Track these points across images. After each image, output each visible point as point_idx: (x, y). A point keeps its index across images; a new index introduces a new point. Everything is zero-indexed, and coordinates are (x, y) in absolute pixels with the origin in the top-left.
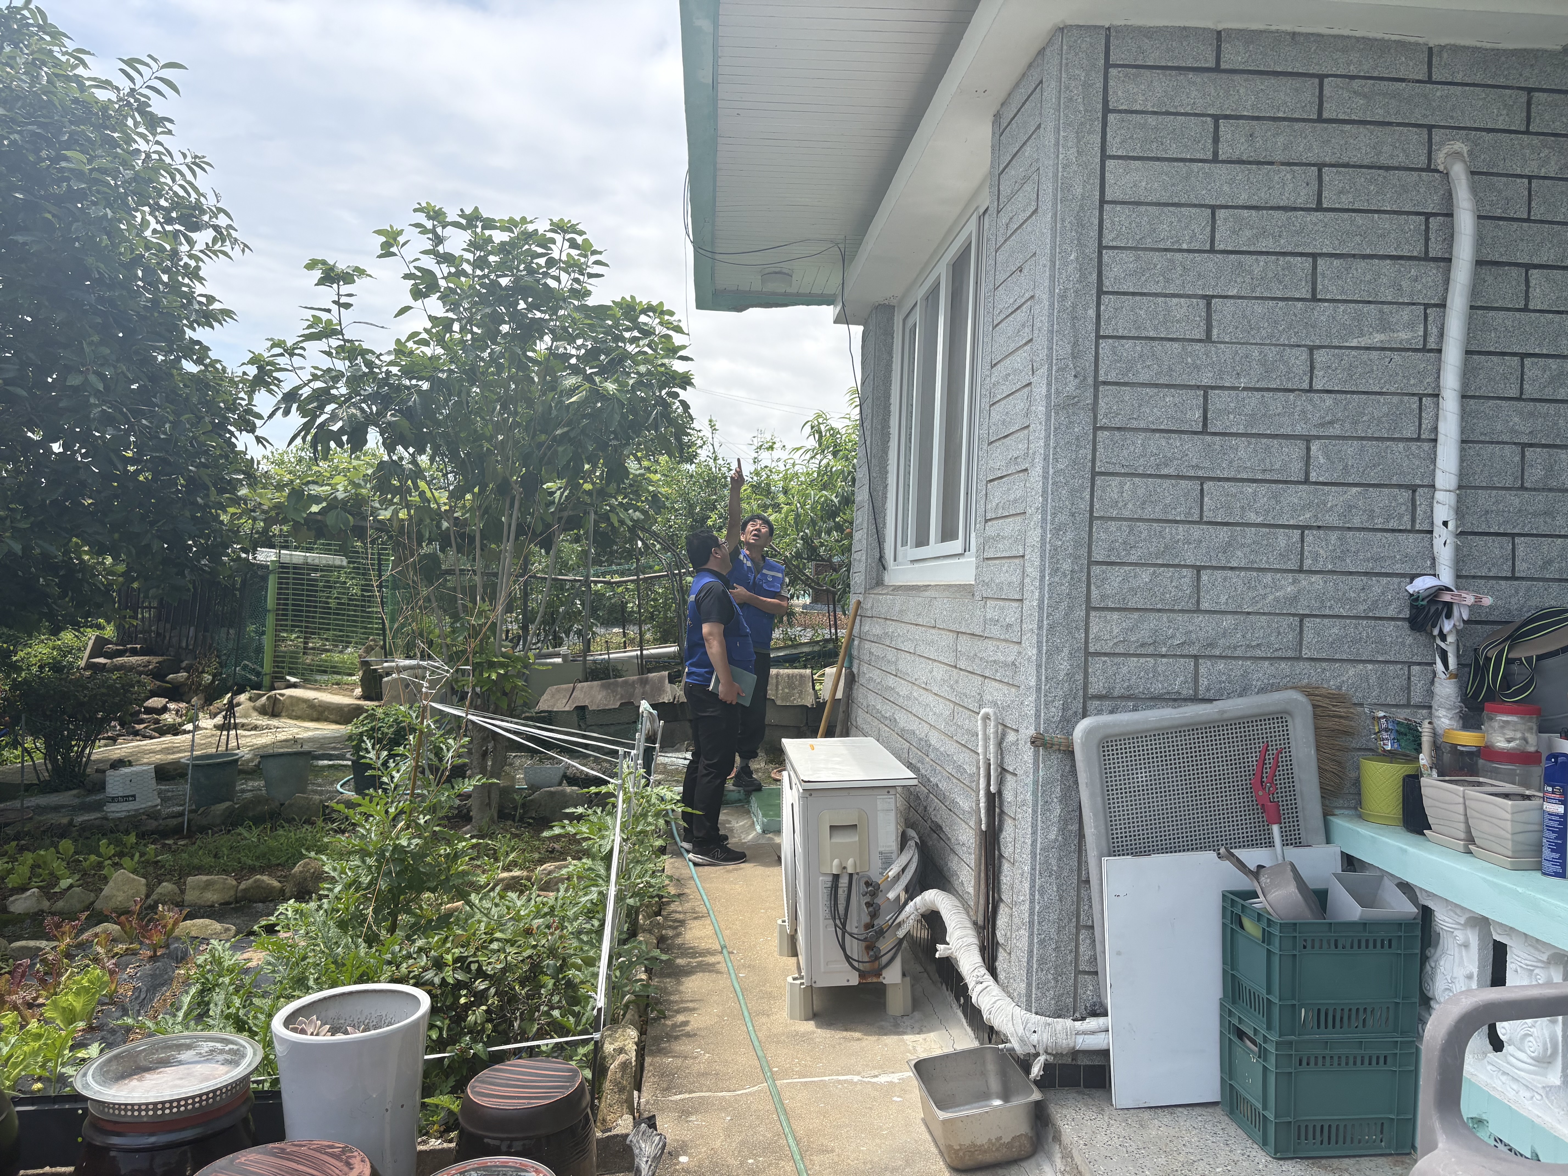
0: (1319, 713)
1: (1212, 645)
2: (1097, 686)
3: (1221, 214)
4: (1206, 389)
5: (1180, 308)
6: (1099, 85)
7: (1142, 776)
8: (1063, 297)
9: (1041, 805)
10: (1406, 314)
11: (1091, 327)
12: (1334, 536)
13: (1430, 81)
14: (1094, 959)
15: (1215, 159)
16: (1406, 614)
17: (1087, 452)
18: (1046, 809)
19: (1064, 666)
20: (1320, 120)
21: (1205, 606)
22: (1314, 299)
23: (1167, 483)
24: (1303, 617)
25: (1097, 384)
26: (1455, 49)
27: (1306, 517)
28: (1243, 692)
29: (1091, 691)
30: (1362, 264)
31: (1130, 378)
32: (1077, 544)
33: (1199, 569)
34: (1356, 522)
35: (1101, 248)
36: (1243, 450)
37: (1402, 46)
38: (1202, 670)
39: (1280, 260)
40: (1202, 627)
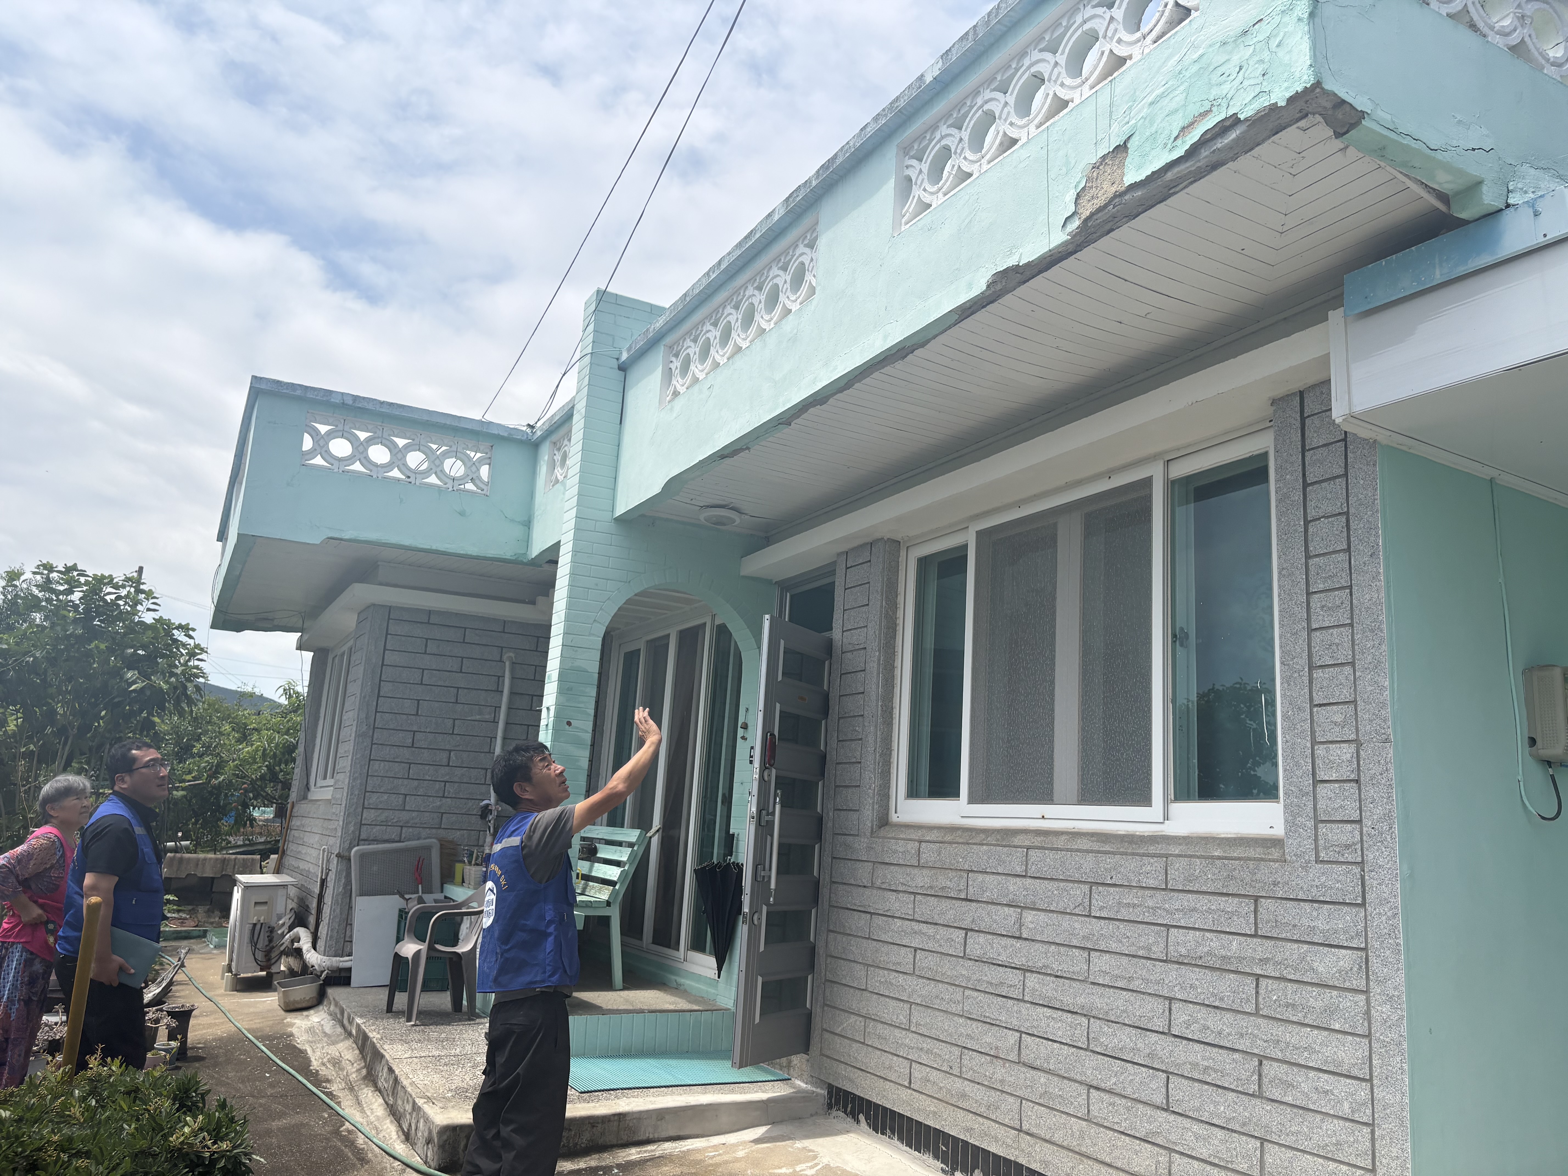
0: (442, 847)
1: (408, 822)
2: (363, 836)
3: (426, 672)
4: (414, 732)
5: (408, 703)
6: (385, 625)
7: (375, 868)
8: (365, 697)
9: (338, 879)
10: (488, 709)
11: (374, 708)
12: (456, 785)
13: (504, 632)
14: (351, 936)
15: (425, 653)
16: (480, 813)
17: (368, 752)
18: (339, 880)
19: (352, 828)
20: (464, 642)
21: (407, 808)
22: (457, 702)
23: (397, 764)
24: (443, 813)
25: (374, 728)
26: (513, 622)
27: (445, 779)
28: (418, 839)
29: (361, 838)
30: (475, 691)
31: (387, 727)
32: (361, 784)
33: (406, 795)
34: (465, 781)
35: (380, 680)
36: (426, 754)
37: (495, 620)
38: (404, 831)
39: (445, 689)
40: (405, 816)
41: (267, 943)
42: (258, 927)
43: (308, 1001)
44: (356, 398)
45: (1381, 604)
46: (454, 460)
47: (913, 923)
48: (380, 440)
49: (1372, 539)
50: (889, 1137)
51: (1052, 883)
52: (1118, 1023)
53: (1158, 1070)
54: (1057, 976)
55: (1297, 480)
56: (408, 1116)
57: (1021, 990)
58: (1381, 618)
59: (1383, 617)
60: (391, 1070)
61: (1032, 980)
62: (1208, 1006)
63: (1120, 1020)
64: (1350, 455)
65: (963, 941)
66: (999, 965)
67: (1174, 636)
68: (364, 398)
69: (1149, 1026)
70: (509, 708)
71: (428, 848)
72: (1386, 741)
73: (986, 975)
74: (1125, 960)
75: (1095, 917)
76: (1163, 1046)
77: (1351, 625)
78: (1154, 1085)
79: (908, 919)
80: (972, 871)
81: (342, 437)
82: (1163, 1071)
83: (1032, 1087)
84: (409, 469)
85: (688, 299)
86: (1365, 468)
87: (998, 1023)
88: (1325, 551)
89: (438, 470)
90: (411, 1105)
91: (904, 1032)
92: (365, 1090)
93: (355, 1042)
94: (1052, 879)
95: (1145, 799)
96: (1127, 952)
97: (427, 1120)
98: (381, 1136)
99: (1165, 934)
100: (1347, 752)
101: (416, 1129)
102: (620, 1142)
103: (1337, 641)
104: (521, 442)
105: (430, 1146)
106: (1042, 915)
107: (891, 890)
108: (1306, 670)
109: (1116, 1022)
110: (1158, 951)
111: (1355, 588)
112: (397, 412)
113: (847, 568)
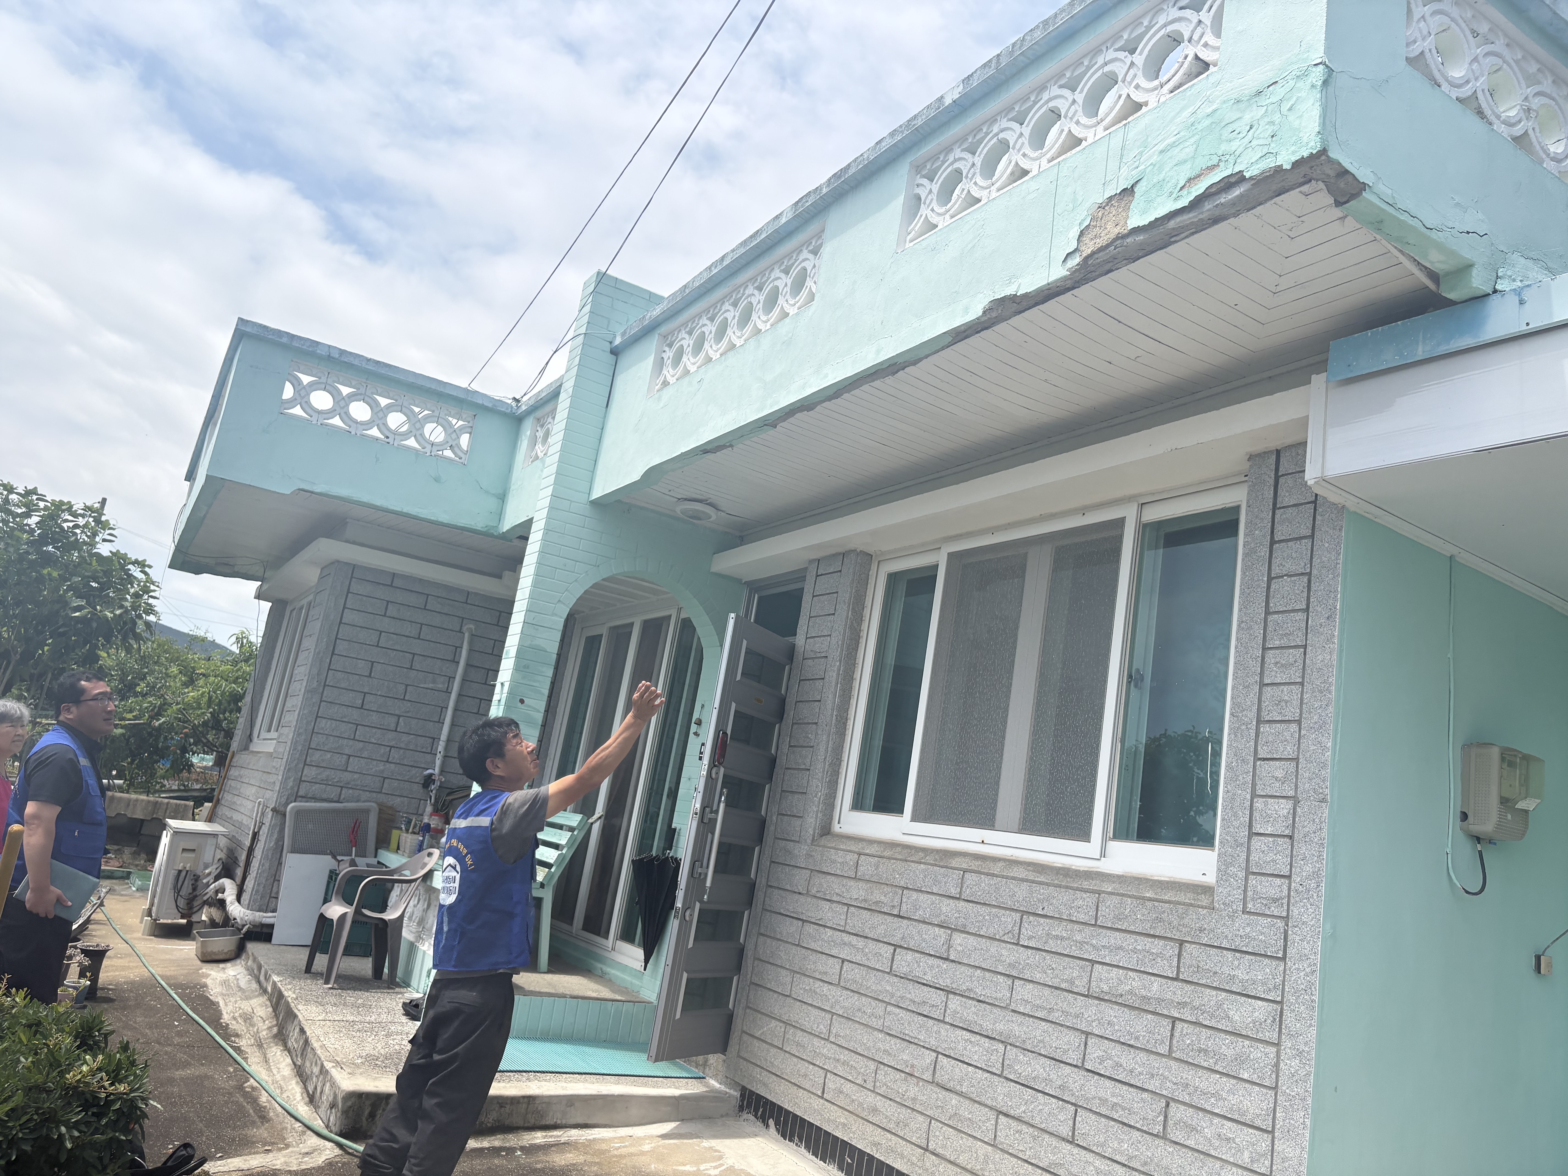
0: (381, 811)
1: (348, 783)
3: (383, 634)
4: (365, 693)
5: (361, 664)
6: (348, 583)
7: (310, 826)
8: (319, 653)
9: (270, 834)
10: (442, 679)
11: (327, 665)
12: (402, 751)
13: (466, 603)
14: (278, 893)
15: (385, 615)
16: (422, 782)
17: (315, 709)
18: (272, 835)
19: (291, 784)
20: (425, 609)
21: (349, 769)
22: (411, 669)
23: (344, 724)
24: (385, 778)
25: (325, 685)
26: (476, 594)
27: (391, 744)
28: (358, 801)
29: (300, 794)
30: (430, 659)
31: (338, 685)
32: (305, 740)
33: (350, 756)
34: (411, 747)
35: (336, 638)
36: (374, 717)
37: (459, 590)
38: (343, 792)
39: (401, 654)
40: (347, 776)
41: (190, 891)
42: (183, 874)
43: (226, 953)
44: (343, 352)
45: (1332, 666)
46: (435, 425)
47: (844, 935)
48: (362, 397)
49: (1331, 602)
50: (797, 1144)
51: (984, 908)
52: (1033, 1052)
53: (1068, 1102)
54: (979, 1001)
55: (1264, 536)
56: (314, 1079)
57: (942, 1011)
58: (1330, 680)
59: (1333, 680)
60: (302, 1031)
61: (955, 1003)
62: (1123, 1044)
63: (1036, 1049)
64: (1318, 517)
65: (890, 957)
66: (924, 984)
67: (1130, 676)
68: (351, 353)
69: (1064, 1059)
70: (464, 680)
71: (367, 811)
72: (1324, 800)
73: (910, 993)
74: (1047, 991)
75: (1023, 946)
76: (1075, 1080)
77: (1302, 684)
78: (1061, 1117)
79: (839, 930)
80: (907, 888)
81: (325, 389)
82: (1072, 1104)
83: (942, 1107)
84: (389, 429)
85: (687, 291)
86: (1331, 532)
87: (916, 1041)
88: (1285, 609)
89: (418, 433)
90: (319, 1068)
91: (823, 1042)
92: (274, 1049)
93: (270, 1000)
94: (985, 904)
95: (1084, 834)
96: (1050, 984)
97: (333, 1084)
98: (285, 1096)
99: (1089, 968)
100: (1285, 806)
101: (321, 1093)
102: (526, 1125)
103: (1286, 698)
104: (504, 415)
105: (333, 1110)
106: (972, 938)
107: (825, 900)
108: (1254, 723)
109: (1032, 1052)
110: (1080, 986)
111: (1309, 649)
112: (383, 371)
113: (817, 576)
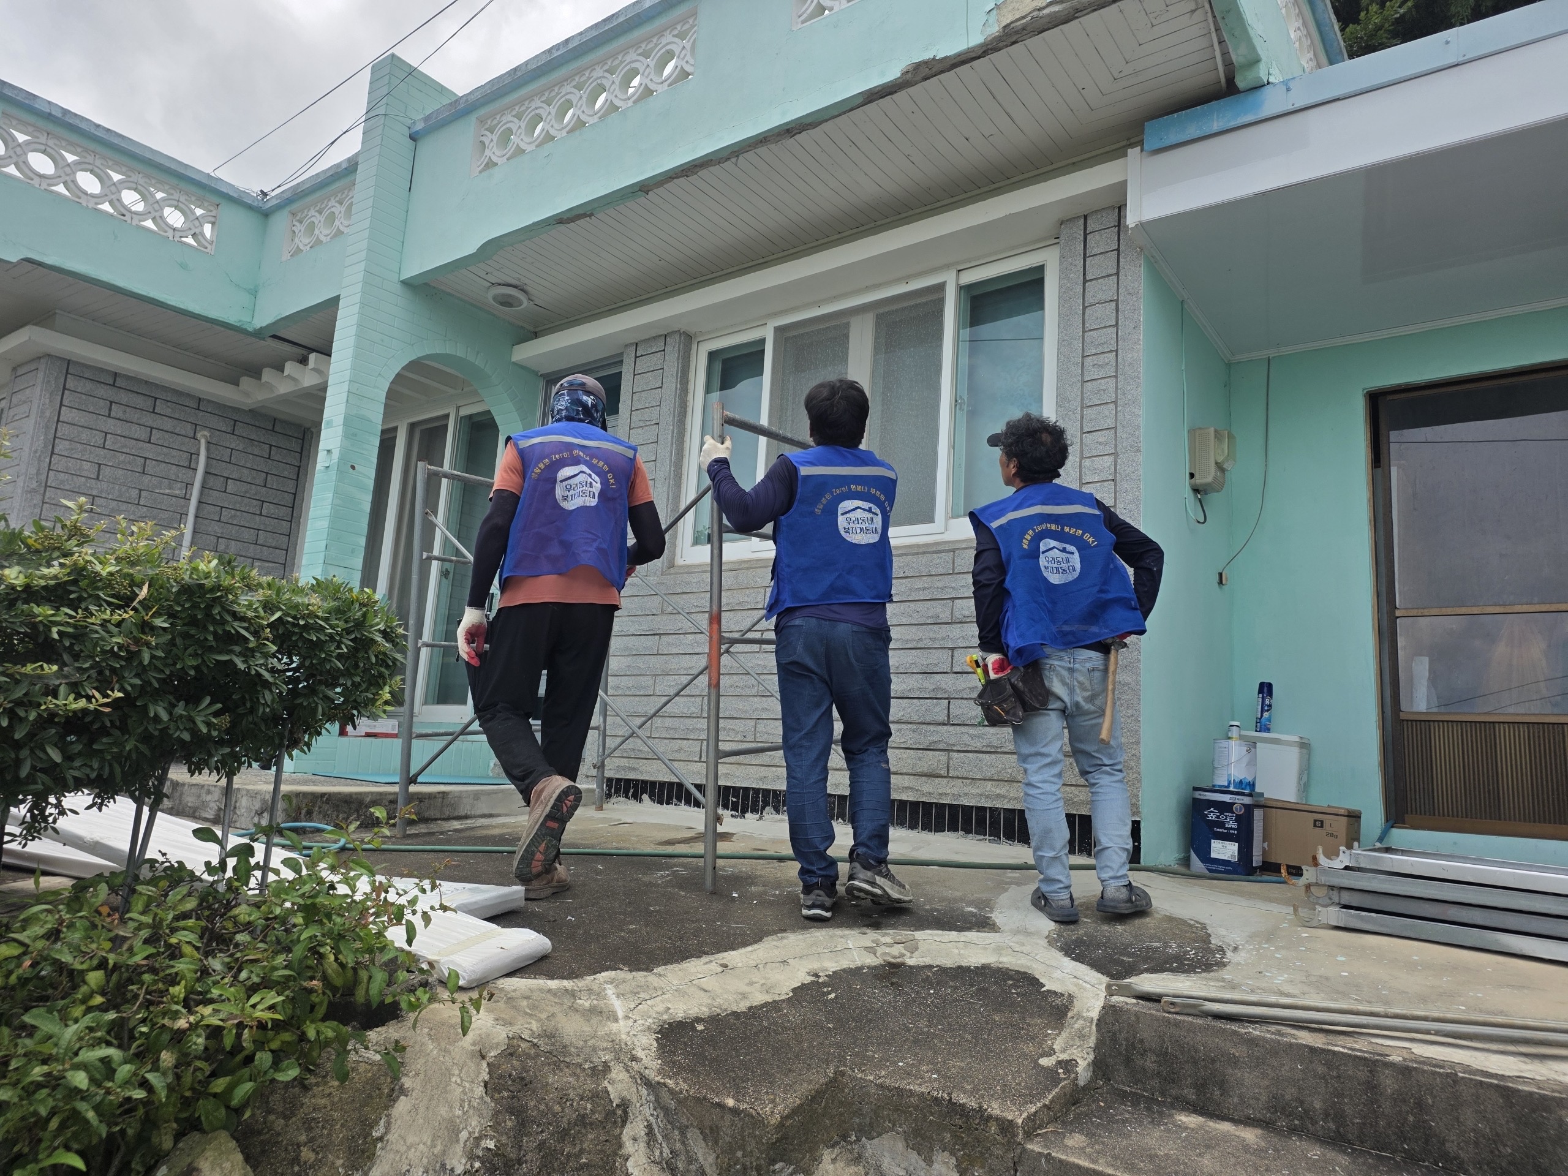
3: (109, 436)
4: (94, 497)
5: (86, 466)
6: (63, 379)
8: (36, 452)
10: (179, 485)
11: (46, 465)
13: (199, 409)
15: (109, 416)
17: (38, 510)
20: (153, 412)
22: (144, 473)
25: (46, 486)
26: (209, 401)
30: (164, 465)
31: (62, 487)
35: (55, 437)
37: (188, 395)
39: (131, 457)
44: (66, 112)
45: (1140, 360)
46: (174, 209)
48: (90, 167)
49: (1135, 317)
50: (676, 804)
53: (941, 698)
55: (1076, 279)
59: (1141, 370)
64: (1123, 260)
67: (956, 401)
68: (76, 115)
69: (935, 670)
70: (203, 487)
72: (1138, 450)
76: (945, 683)
77: (1116, 377)
78: (937, 709)
81: (44, 152)
82: (945, 699)
84: (124, 206)
85: (519, 74)
86: (1134, 269)
88: (1098, 326)
89: (156, 216)
91: (692, 722)
95: (929, 518)
99: (950, 605)
100: (1108, 461)
103: (1104, 388)
104: (250, 207)
108: (1079, 409)
110: (945, 616)
111: (1120, 352)
112: (116, 141)
113: (636, 357)
